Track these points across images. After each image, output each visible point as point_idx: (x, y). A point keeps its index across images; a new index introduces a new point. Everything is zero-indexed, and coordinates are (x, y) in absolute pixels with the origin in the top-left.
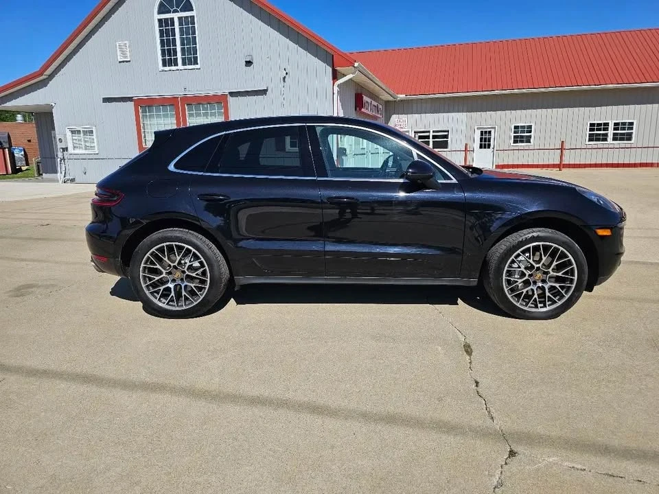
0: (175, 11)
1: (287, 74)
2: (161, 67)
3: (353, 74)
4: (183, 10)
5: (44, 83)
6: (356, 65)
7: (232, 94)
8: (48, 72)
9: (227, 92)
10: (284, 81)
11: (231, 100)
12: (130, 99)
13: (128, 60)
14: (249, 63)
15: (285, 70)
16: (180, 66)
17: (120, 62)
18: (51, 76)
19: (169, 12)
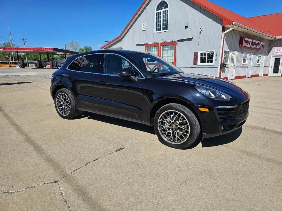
0: (162, 9)
1: (201, 30)
2: (155, 32)
3: (232, 28)
4: (165, 8)
5: (121, 40)
6: (234, 23)
7: (179, 41)
8: (122, 36)
9: (176, 40)
10: (200, 34)
11: (178, 43)
12: (144, 44)
13: (145, 30)
14: (186, 27)
15: (201, 28)
16: (161, 31)
17: (143, 31)
18: (123, 37)
19: (160, 9)
